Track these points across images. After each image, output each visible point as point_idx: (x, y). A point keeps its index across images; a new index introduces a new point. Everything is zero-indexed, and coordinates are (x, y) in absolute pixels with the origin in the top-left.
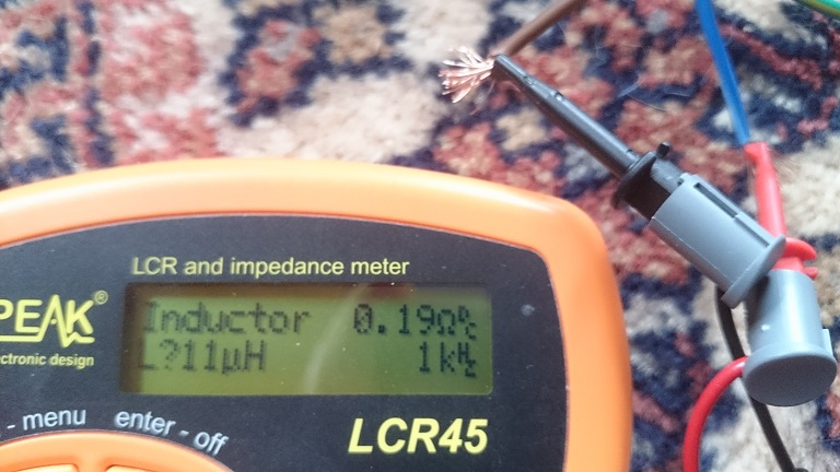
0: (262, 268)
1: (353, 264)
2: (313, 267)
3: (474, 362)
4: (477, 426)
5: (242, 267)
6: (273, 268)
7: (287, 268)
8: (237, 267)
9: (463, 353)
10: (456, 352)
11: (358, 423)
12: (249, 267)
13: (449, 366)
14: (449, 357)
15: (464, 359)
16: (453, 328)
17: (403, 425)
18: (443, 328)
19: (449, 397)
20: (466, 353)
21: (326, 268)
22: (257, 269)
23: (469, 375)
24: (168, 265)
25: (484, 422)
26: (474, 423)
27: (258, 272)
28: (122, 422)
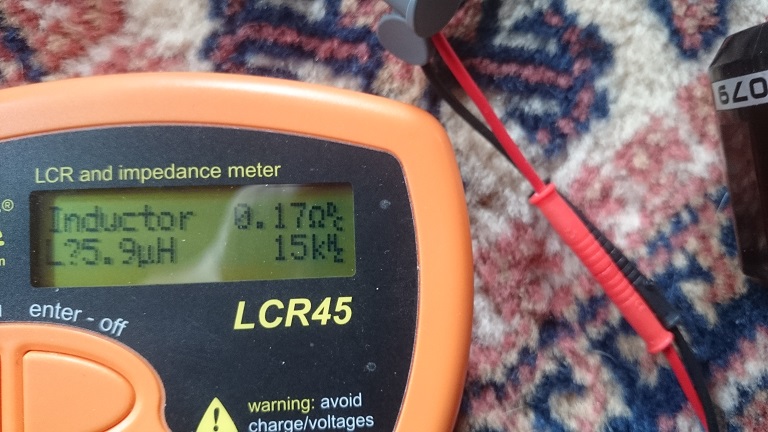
0: (146, 174)
1: (230, 169)
2: (193, 171)
3: (342, 250)
4: (343, 303)
5: (128, 173)
6: (156, 173)
7: (169, 173)
8: (124, 174)
9: (332, 242)
10: (326, 241)
11: (242, 305)
12: (135, 173)
13: (320, 254)
14: (320, 246)
15: (332, 246)
16: (322, 222)
17: (280, 305)
18: (314, 222)
19: (319, 280)
20: (335, 243)
21: (205, 172)
22: (142, 175)
23: (337, 260)
24: (65, 174)
25: (349, 299)
26: (341, 300)
27: (143, 178)
28: (35, 313)
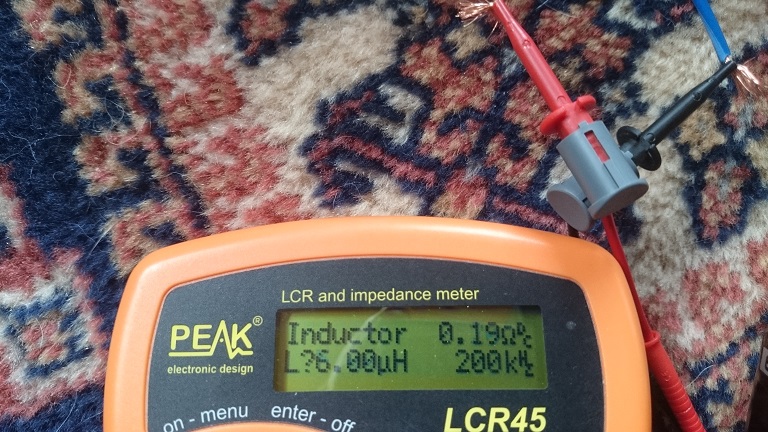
0: (372, 296)
1: (438, 293)
2: (409, 294)
3: (532, 365)
4: (537, 413)
5: (358, 295)
6: (380, 296)
7: (391, 296)
8: (355, 296)
9: (523, 358)
10: (517, 357)
11: (450, 411)
12: (363, 295)
13: (513, 368)
14: (513, 361)
15: (524, 363)
16: (514, 340)
17: (483, 413)
18: (506, 340)
19: (516, 392)
20: (525, 359)
21: (419, 295)
22: (370, 297)
23: (528, 375)
24: (307, 295)
25: (543, 410)
26: (536, 410)
27: (370, 299)
28: (276, 414)
